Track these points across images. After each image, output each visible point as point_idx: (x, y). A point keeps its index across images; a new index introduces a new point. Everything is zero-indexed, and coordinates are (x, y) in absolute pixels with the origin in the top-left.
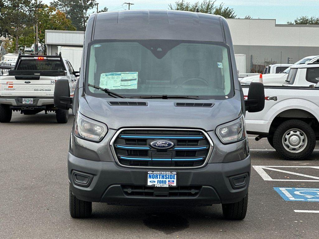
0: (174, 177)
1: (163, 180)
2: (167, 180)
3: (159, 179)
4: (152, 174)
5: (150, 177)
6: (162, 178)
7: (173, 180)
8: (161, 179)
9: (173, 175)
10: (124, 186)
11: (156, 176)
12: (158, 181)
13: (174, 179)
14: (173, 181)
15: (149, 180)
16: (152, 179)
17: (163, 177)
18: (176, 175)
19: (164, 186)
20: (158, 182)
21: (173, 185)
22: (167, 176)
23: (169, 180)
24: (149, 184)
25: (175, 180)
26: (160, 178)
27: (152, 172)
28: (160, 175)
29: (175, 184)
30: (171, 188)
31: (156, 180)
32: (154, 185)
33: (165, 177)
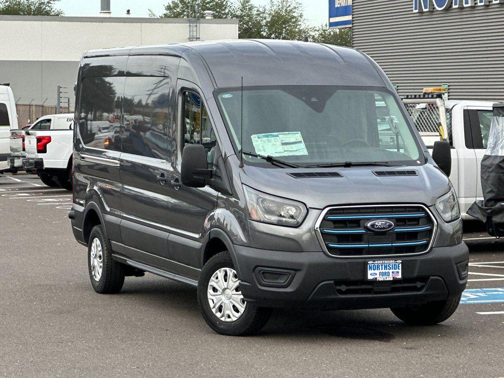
0: (399, 267)
1: (386, 271)
2: (391, 271)
3: (381, 271)
4: (373, 265)
5: (370, 268)
6: (385, 269)
7: (397, 270)
8: (384, 271)
9: (397, 264)
10: (338, 283)
11: (377, 267)
12: (380, 272)
13: (399, 269)
14: (398, 272)
15: (369, 272)
16: (373, 271)
17: (385, 267)
18: (401, 264)
19: (388, 279)
20: (380, 274)
21: (398, 277)
22: (391, 266)
23: (393, 270)
24: (370, 277)
25: (400, 271)
26: (382, 269)
27: (373, 262)
28: (382, 265)
29: (399, 276)
30: (395, 281)
31: (377, 272)
32: (376, 278)
33: (388, 267)
